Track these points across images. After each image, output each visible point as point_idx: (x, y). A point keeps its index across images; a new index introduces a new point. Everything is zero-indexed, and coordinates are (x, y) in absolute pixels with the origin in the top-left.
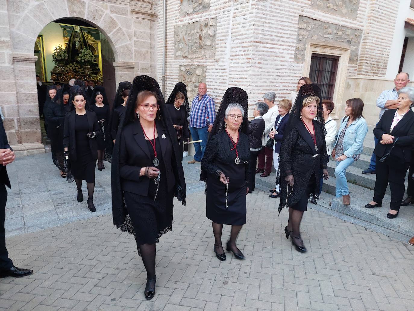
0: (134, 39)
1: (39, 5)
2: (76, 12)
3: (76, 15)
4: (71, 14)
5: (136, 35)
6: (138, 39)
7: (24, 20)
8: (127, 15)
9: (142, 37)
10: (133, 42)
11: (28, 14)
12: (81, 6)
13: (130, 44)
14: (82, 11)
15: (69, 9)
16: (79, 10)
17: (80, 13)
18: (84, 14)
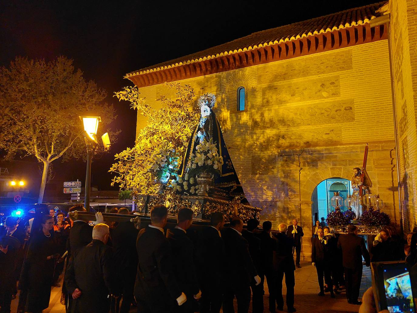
0: (378, 186)
1: (314, 174)
2: (335, 174)
3: (336, 176)
4: (332, 176)
5: (379, 183)
6: (381, 185)
7: (307, 183)
8: (372, 171)
9: (385, 184)
10: (377, 188)
11: (310, 180)
12: (339, 171)
13: (375, 190)
14: (339, 173)
15: (332, 173)
16: (338, 173)
17: (338, 174)
18: (341, 175)
